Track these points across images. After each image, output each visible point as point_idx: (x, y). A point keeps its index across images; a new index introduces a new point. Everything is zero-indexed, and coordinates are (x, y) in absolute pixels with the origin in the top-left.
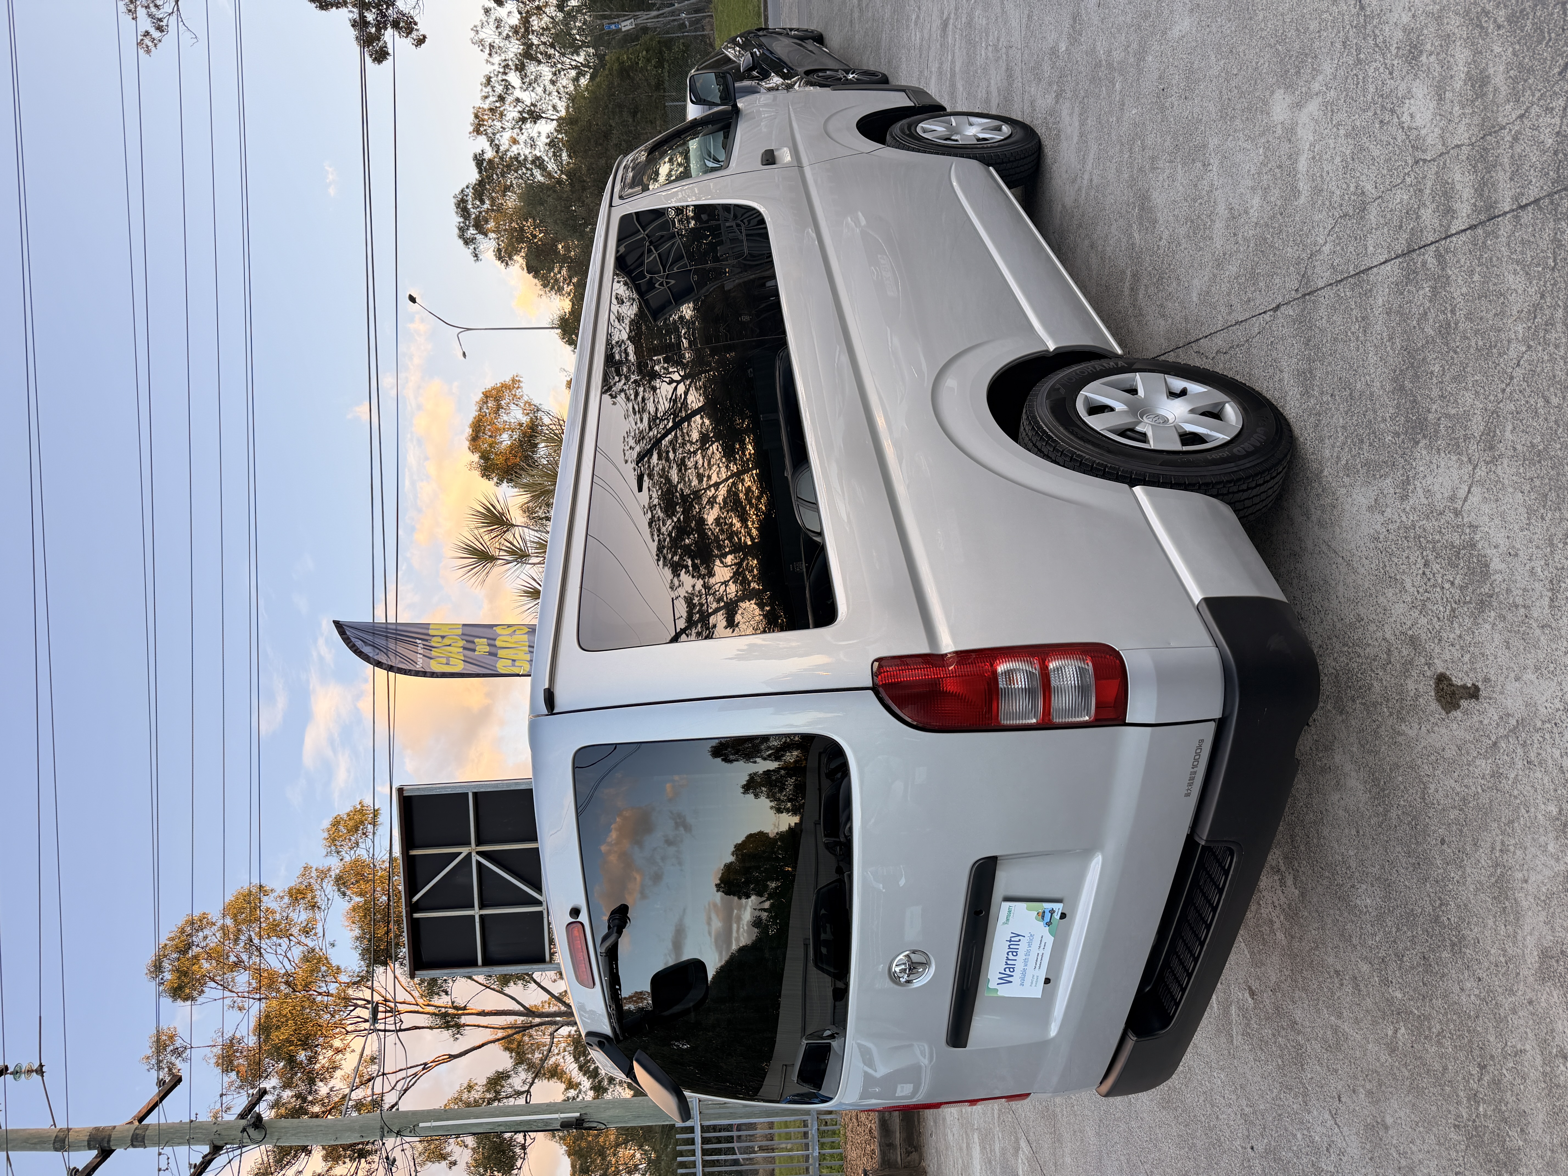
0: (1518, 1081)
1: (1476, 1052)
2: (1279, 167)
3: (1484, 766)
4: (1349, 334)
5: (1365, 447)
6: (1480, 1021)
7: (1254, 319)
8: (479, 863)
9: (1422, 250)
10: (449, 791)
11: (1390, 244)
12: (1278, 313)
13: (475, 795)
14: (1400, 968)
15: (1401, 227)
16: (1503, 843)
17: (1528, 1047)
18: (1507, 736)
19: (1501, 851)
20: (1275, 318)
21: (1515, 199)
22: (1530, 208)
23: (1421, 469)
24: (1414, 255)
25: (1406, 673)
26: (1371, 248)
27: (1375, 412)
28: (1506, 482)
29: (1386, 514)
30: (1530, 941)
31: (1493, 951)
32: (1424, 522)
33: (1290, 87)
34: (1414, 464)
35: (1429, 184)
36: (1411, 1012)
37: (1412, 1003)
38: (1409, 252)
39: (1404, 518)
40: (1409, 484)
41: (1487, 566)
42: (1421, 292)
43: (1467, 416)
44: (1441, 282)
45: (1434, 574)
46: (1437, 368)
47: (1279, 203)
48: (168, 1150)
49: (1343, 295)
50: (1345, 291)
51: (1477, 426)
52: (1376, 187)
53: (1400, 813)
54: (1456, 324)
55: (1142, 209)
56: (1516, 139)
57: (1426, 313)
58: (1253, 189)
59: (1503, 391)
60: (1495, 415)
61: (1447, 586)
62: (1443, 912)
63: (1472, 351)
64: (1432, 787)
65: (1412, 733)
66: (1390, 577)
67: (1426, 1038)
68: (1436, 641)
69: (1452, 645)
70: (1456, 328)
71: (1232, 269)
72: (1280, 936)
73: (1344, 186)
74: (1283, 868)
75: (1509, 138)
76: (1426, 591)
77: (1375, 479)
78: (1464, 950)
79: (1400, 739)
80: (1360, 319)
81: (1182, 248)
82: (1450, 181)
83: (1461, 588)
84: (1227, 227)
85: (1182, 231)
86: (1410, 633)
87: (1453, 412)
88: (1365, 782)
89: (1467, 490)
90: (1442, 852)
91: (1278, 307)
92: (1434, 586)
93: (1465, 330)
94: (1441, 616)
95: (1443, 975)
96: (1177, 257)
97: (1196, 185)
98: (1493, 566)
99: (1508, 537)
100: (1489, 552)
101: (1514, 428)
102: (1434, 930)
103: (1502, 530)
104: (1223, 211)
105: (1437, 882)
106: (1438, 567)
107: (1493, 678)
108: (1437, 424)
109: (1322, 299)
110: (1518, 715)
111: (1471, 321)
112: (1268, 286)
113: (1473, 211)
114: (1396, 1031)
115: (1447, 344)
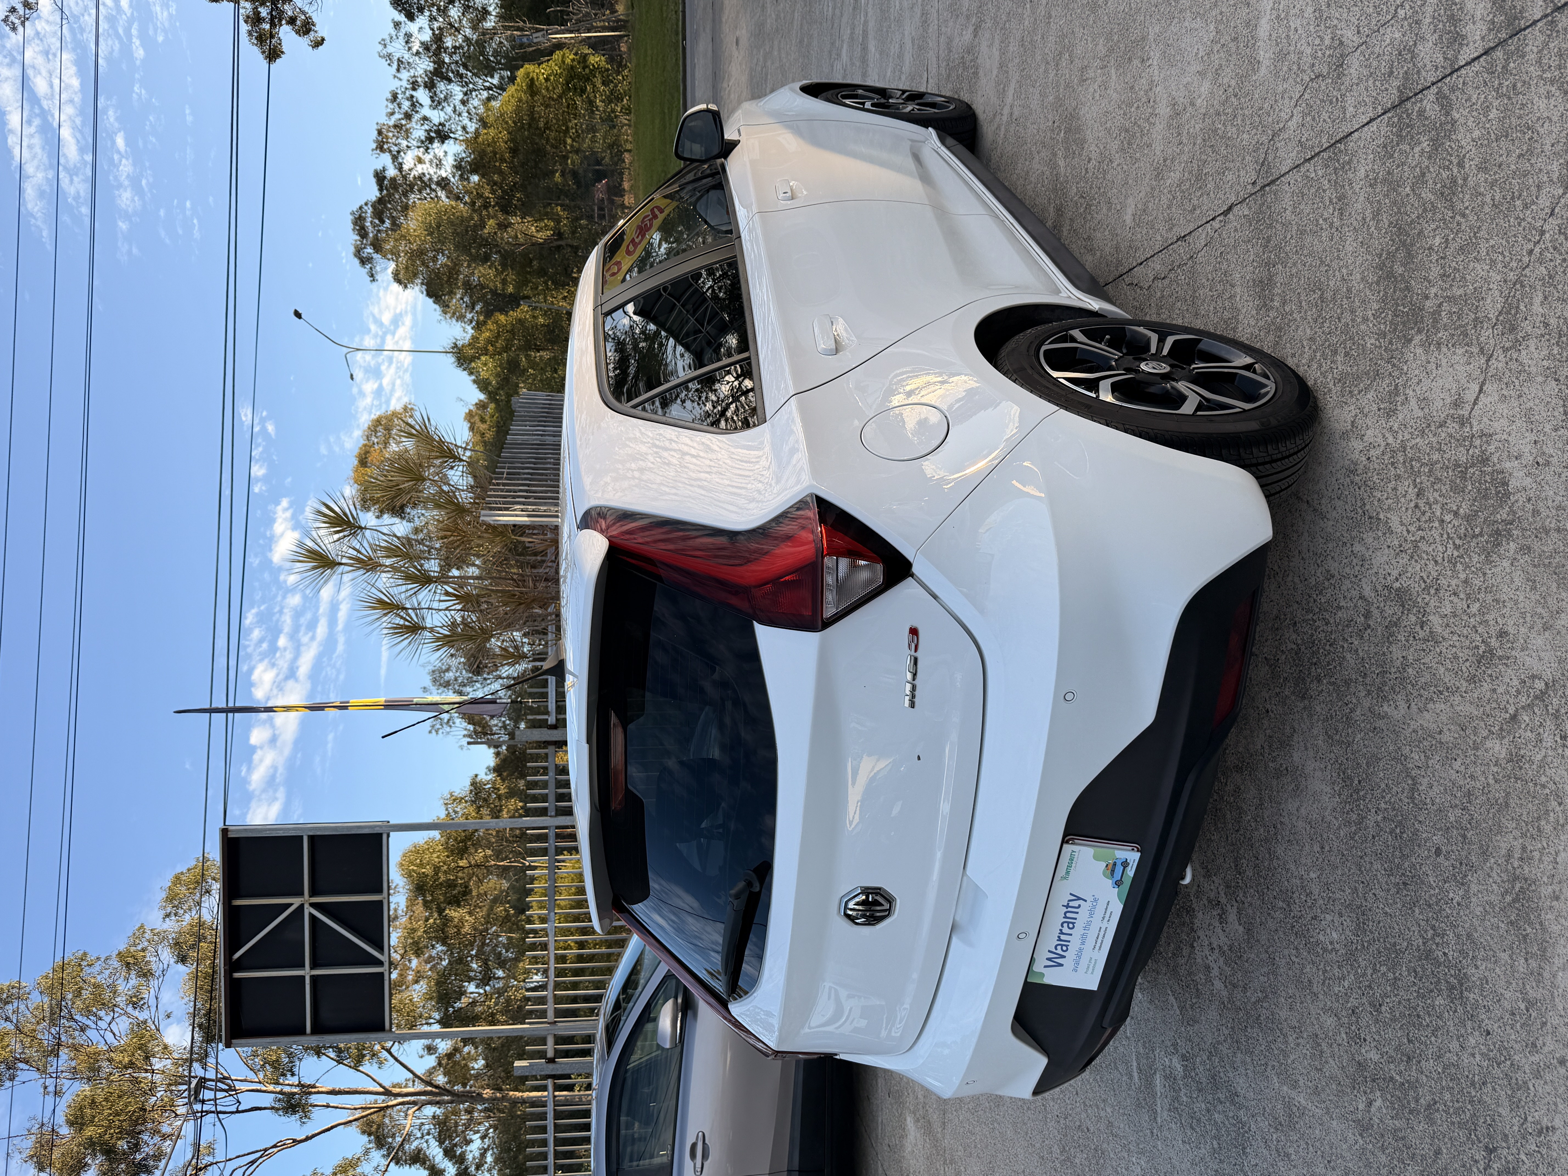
1: (1482, 1130)
2: (1235, 39)
3: (1498, 748)
4: (1321, 221)
5: (1339, 358)
6: (1489, 1089)
7: (1200, 229)
8: (312, 917)
9: (1420, 96)
10: (281, 834)
11: (1376, 99)
12: (1230, 216)
13: (312, 838)
14: (1377, 1021)
15: (1392, 72)
16: (1524, 848)
18: (1530, 706)
19: (1521, 859)
20: (1226, 223)
23: (1417, 372)
24: (1409, 105)
25: (1389, 638)
26: (1351, 109)
27: (1353, 312)
28: (1533, 369)
29: (1365, 438)
31: (1508, 995)
32: (1418, 440)
34: (1405, 368)
35: (1430, 11)
36: (1392, 1078)
37: (1392, 1066)
38: (1402, 102)
39: (1391, 440)
40: (1397, 395)
41: (1505, 484)
42: (1417, 149)
43: (1479, 295)
44: (1443, 132)
45: (1430, 506)
46: (1438, 240)
47: (1233, 83)
49: (1313, 175)
50: (1315, 169)
51: (1492, 305)
52: (1359, 32)
53: (1379, 818)
54: (1465, 180)
55: (1068, 131)
57: (1423, 175)
58: (1202, 74)
59: (1531, 252)
60: (1518, 286)
61: (1448, 518)
62: (1437, 945)
63: (1487, 209)
64: (1425, 781)
65: (1397, 715)
66: (1370, 518)
67: (1411, 1112)
68: (1432, 591)
69: (1455, 594)
70: (1465, 185)
71: (1174, 177)
72: (1218, 984)
73: (1317, 42)
74: (1223, 900)
76: (1420, 529)
77: (1352, 397)
78: (1466, 994)
79: (1380, 723)
80: (1335, 200)
81: (1115, 165)
83: (1468, 518)
84: (1169, 126)
85: (1115, 145)
86: (1397, 585)
87: (1461, 292)
88: (1334, 784)
89: (1477, 390)
90: (1436, 866)
91: (1230, 209)
92: (1430, 520)
93: (1478, 185)
94: (1439, 559)
95: (1438, 1028)
96: (1108, 177)
97: (1132, 88)
98: (1513, 484)
99: (1535, 442)
100: (1508, 465)
101: (1546, 298)
102: (1424, 970)
103: (1527, 434)
104: (1164, 110)
105: (1430, 906)
106: (1436, 495)
107: (1511, 630)
108: (1437, 313)
109: (1286, 187)
110: (1548, 675)
111: (1486, 170)
112: (1217, 187)
113: (1490, 30)
114: (1370, 1104)
115: (1452, 207)
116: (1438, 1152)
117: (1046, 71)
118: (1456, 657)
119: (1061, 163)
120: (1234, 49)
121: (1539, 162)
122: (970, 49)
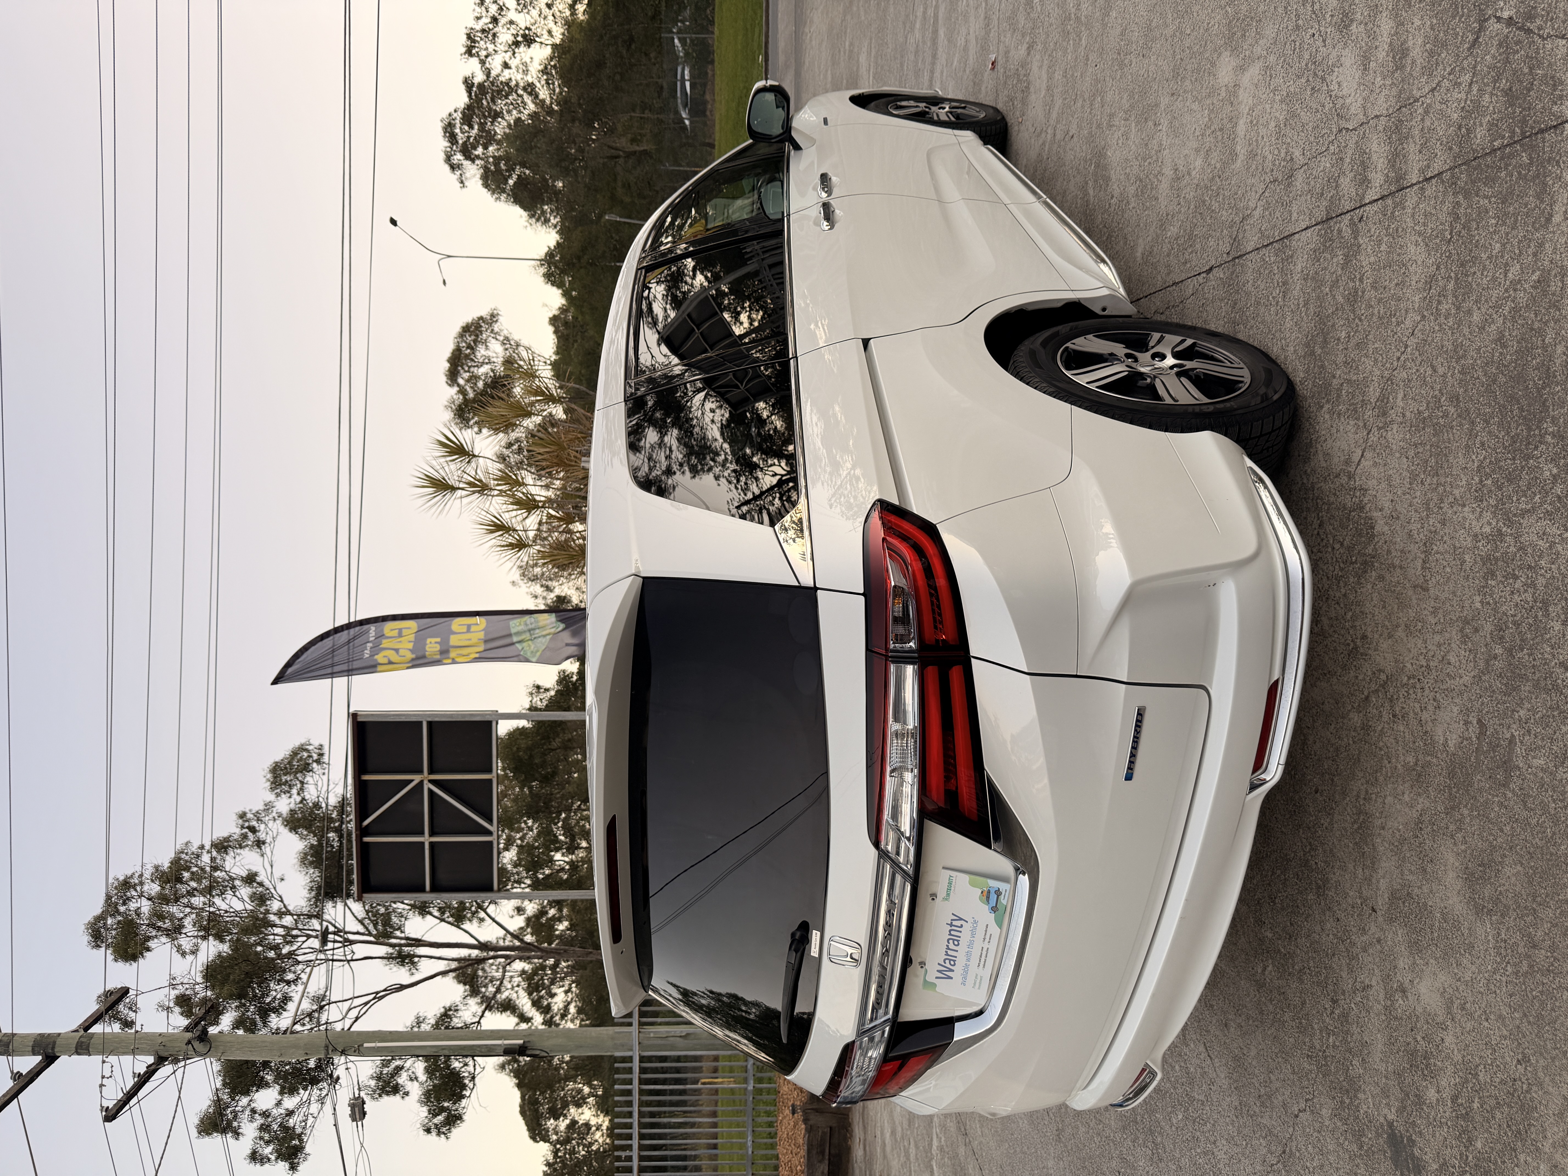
0: (1363, 1014)
1: (1331, 987)
2: (1221, 130)
3: (1356, 719)
4: (1271, 298)
6: (1336, 959)
7: (1189, 280)
8: (431, 792)
9: (1339, 218)
10: (403, 719)
11: (1312, 212)
12: (1211, 275)
13: (430, 724)
15: (1322, 194)
16: (1367, 792)
17: (1374, 983)
18: (1377, 691)
19: (1365, 799)
20: (1207, 280)
21: (1422, 171)
22: (1434, 181)
23: (1323, 432)
24: (1332, 223)
26: (1295, 214)
28: (1394, 447)
30: (1383, 884)
31: (1351, 893)
32: (1322, 484)
33: (1235, 50)
34: (1318, 427)
35: (1350, 152)
36: (1279, 950)
37: (1280, 942)
38: (1328, 219)
39: (1305, 480)
40: (1311, 447)
41: (1372, 528)
42: (1335, 260)
43: (1366, 383)
44: (1352, 251)
45: (1327, 535)
46: (1343, 334)
47: (1218, 166)
48: (113, 1059)
49: (1267, 259)
50: (1269, 255)
51: (1374, 392)
52: (1303, 154)
54: (1363, 292)
55: (1097, 166)
56: (1427, 112)
57: (1338, 281)
58: (1197, 151)
59: (1399, 359)
60: (1389, 382)
61: (1337, 546)
62: (1312, 856)
63: (1375, 319)
67: (1289, 974)
70: (1362, 297)
71: (1173, 230)
73: (1276, 152)
75: (1420, 111)
76: (1319, 551)
78: (1327, 892)
80: (1280, 284)
81: (1131, 207)
82: (1367, 151)
83: (1349, 549)
84: (1171, 188)
85: (1132, 190)
87: (1355, 378)
89: (1360, 454)
90: (1315, 800)
91: (1211, 269)
92: (1326, 546)
93: (1370, 298)
94: (1330, 576)
95: (1309, 916)
96: (1126, 216)
97: (1146, 145)
98: (1378, 528)
99: (1392, 501)
100: (1375, 514)
101: (1405, 395)
102: (1303, 873)
103: (1388, 494)
104: (1168, 172)
105: (1309, 828)
106: (1331, 527)
107: (1370, 635)
108: (1339, 390)
109: (1249, 263)
110: (1388, 670)
111: (1376, 289)
112: (1203, 248)
113: (1386, 182)
114: (1264, 969)
115: (1353, 311)
116: (1304, 1003)
117: (1083, 107)
118: (1336, 650)
119: (1091, 192)
120: (1220, 138)
121: (1408, 292)
122: (1024, 64)
